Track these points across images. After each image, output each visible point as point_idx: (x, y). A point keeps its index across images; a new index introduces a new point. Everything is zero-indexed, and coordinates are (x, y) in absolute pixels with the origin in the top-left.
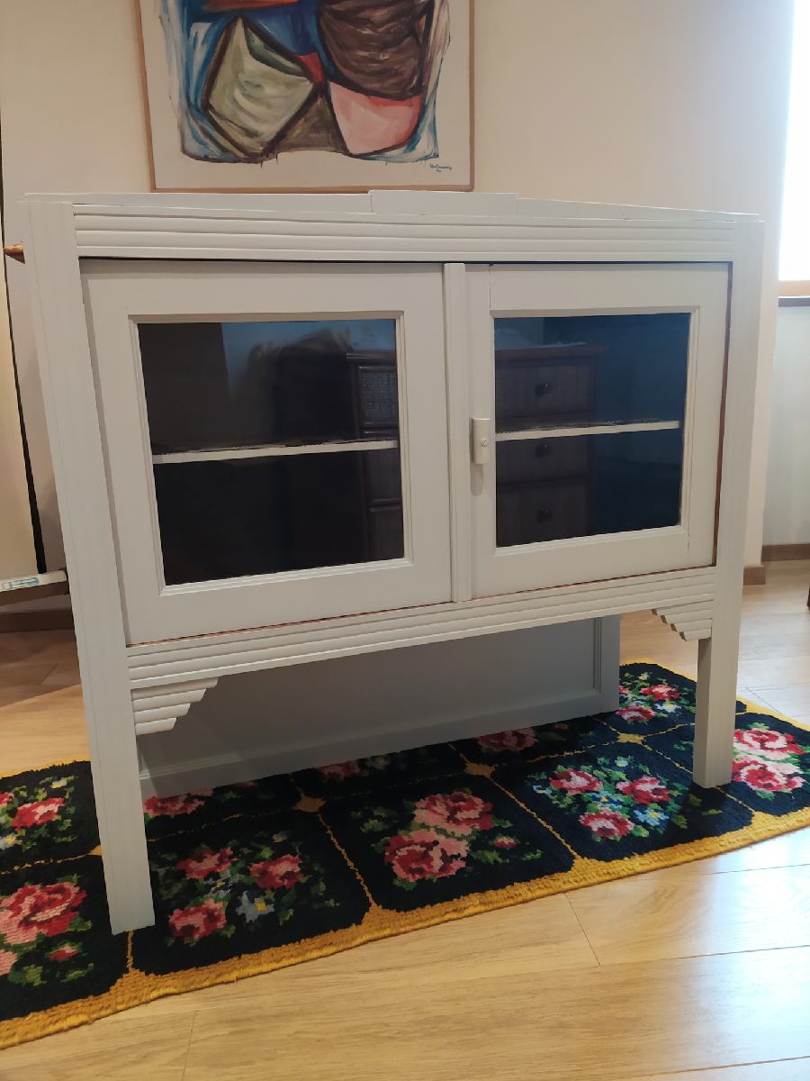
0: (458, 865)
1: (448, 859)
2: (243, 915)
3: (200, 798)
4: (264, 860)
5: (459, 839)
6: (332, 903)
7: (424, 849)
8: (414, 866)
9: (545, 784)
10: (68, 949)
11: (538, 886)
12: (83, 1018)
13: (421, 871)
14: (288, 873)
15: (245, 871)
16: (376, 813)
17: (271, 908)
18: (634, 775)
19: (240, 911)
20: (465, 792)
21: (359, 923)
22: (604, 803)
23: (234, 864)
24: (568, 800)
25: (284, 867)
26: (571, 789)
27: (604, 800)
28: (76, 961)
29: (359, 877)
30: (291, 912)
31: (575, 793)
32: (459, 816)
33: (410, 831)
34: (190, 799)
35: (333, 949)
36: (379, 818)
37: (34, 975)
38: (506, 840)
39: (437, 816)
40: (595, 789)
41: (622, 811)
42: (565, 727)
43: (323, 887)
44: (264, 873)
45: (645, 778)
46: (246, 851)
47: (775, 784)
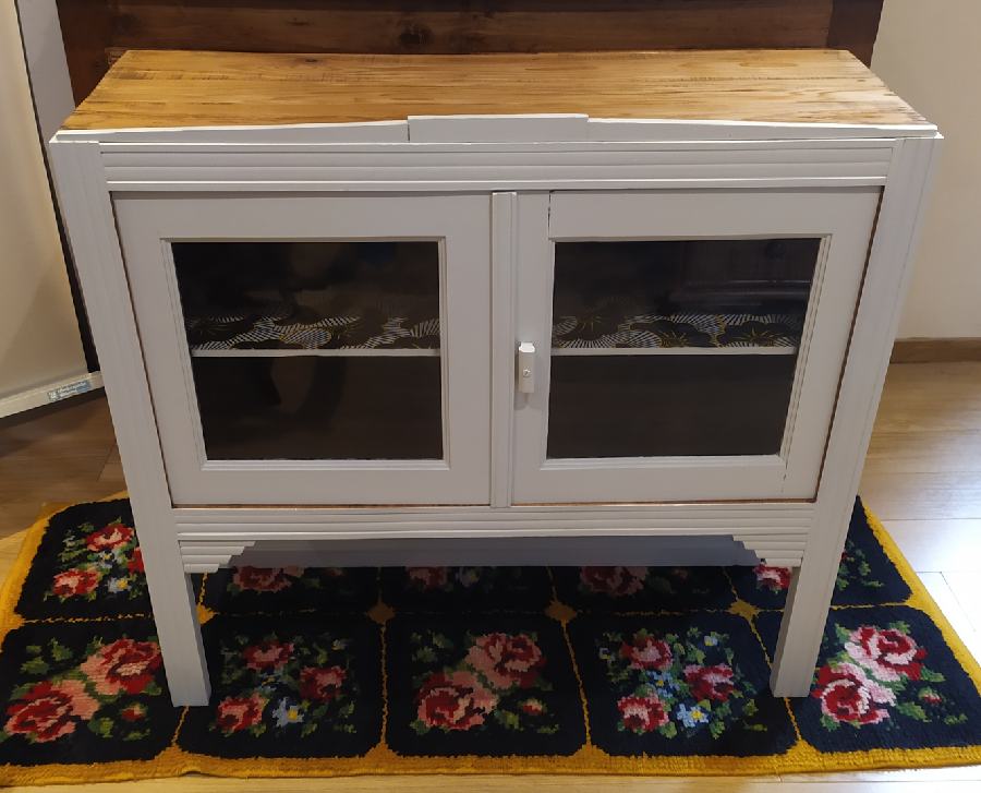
0: (478, 720)
1: (470, 711)
2: (277, 719)
3: (289, 577)
4: (316, 665)
5: (494, 692)
6: (350, 729)
7: (457, 694)
8: (438, 710)
9: (614, 647)
10: (138, 710)
11: (535, 764)
12: (130, 775)
13: (441, 718)
14: (330, 685)
15: (295, 674)
16: (435, 641)
17: (300, 719)
18: (714, 659)
19: (275, 714)
20: (530, 638)
21: (362, 755)
22: (657, 688)
23: (291, 662)
24: (624, 675)
25: (329, 679)
26: (636, 661)
27: (661, 684)
28: (139, 723)
29: (385, 709)
30: (314, 727)
31: (637, 667)
32: (509, 665)
33: (455, 670)
34: (281, 575)
35: (331, 773)
36: (435, 648)
37: (106, 726)
38: (535, 705)
39: (488, 659)
40: (660, 667)
41: (668, 701)
42: (685, 575)
43: (351, 708)
44: (311, 680)
45: (722, 667)
46: (306, 651)
47: (851, 711)
